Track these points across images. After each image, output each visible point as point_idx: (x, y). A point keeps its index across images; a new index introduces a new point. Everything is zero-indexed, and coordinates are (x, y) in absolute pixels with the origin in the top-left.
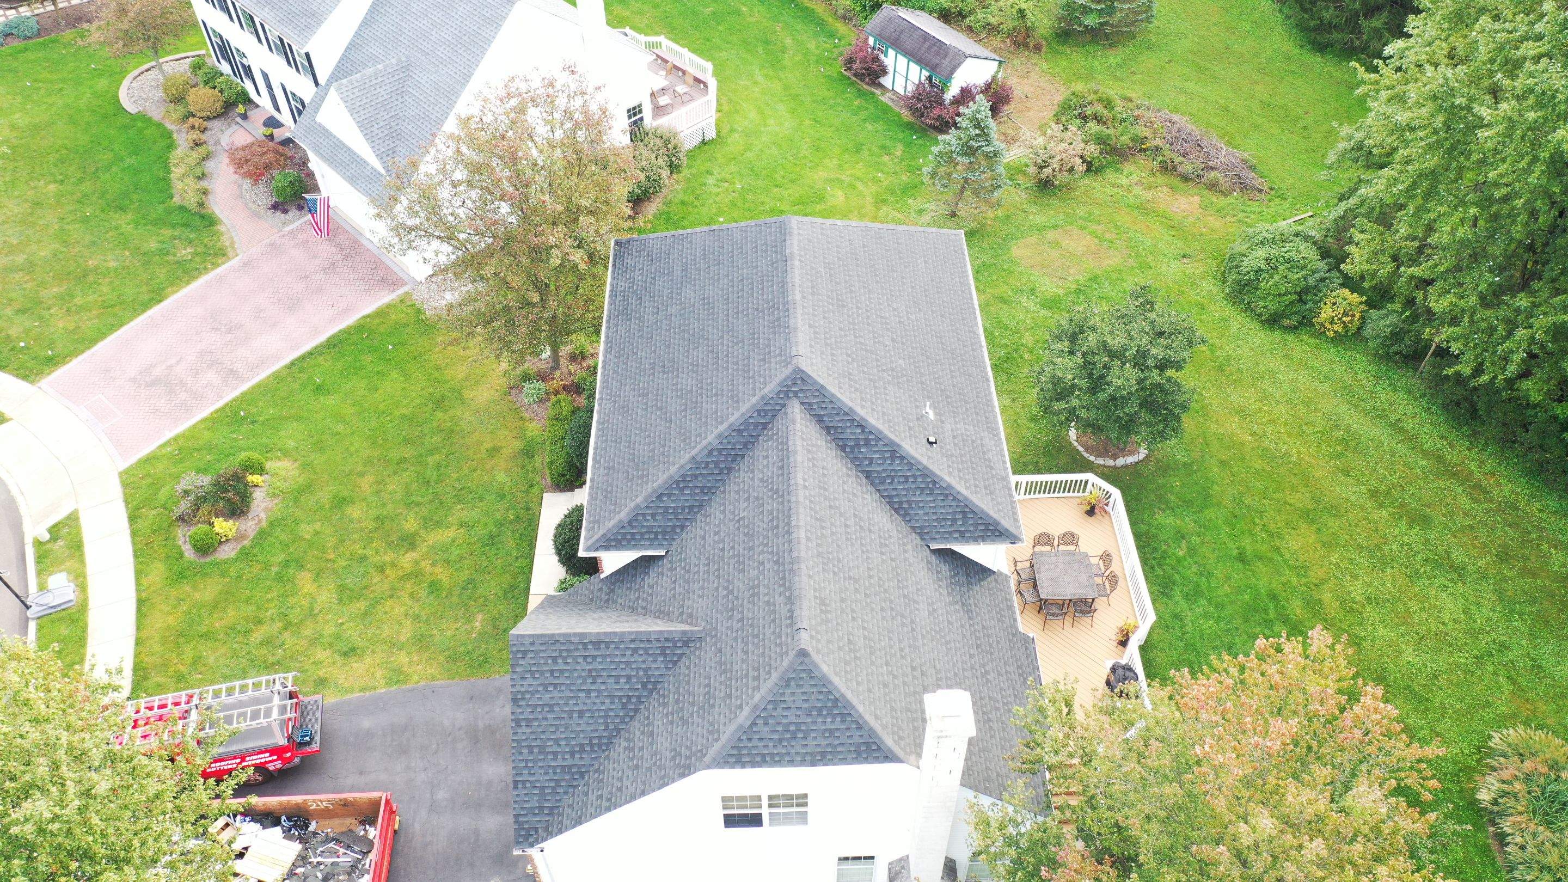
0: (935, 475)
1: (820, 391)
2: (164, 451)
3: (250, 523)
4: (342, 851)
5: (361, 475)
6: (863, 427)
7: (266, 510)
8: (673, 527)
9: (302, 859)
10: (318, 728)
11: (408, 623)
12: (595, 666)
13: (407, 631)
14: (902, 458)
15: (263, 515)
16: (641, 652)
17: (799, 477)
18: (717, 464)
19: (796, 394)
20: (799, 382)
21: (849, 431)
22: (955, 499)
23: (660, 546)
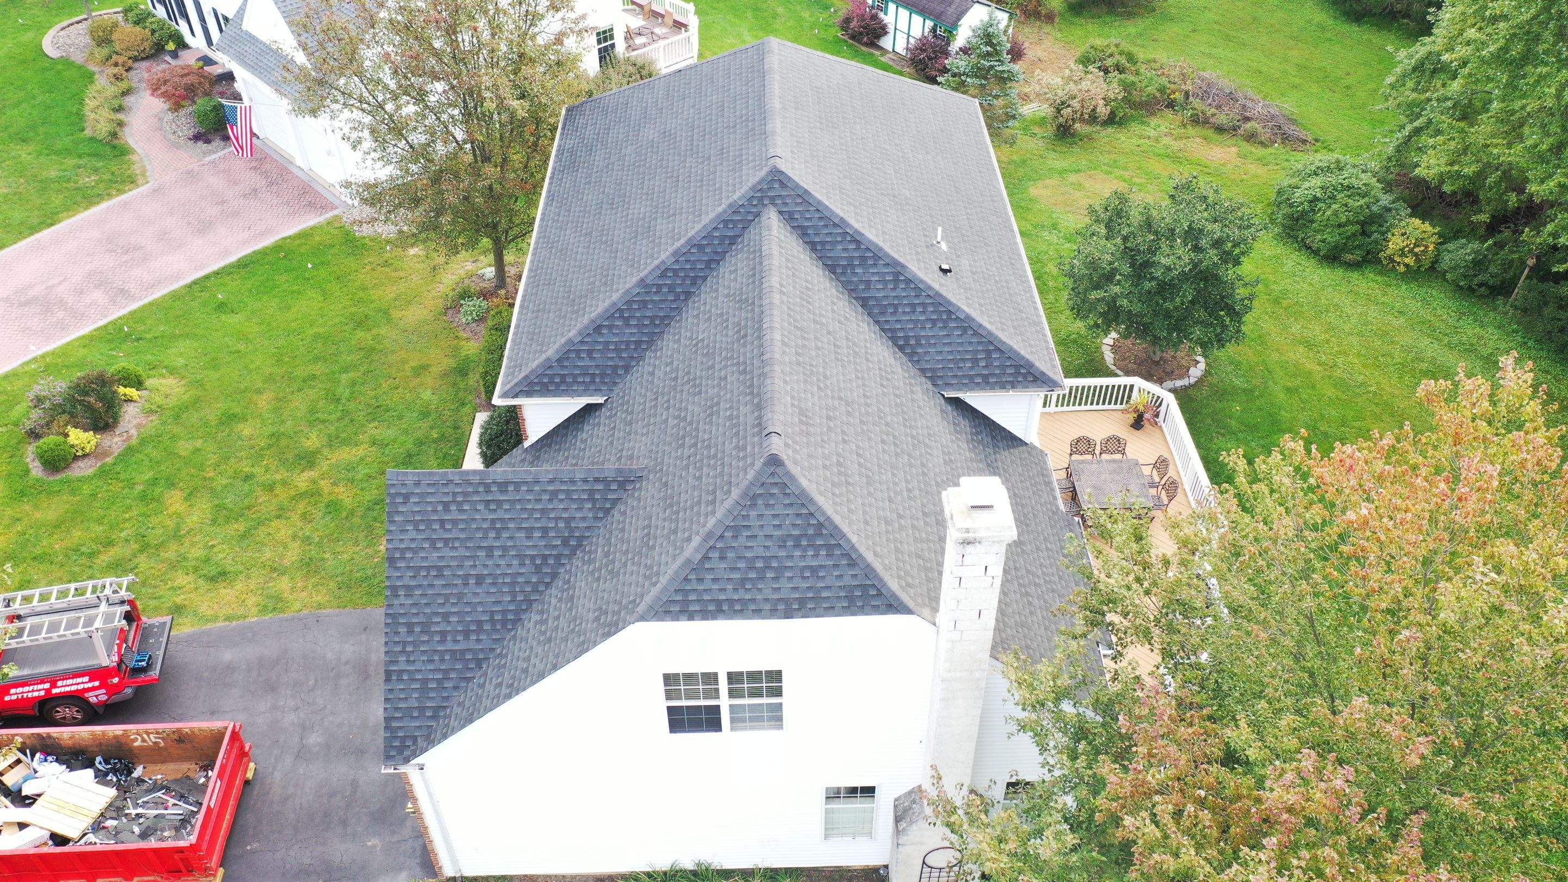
0: (950, 303)
1: (804, 197)
2: (26, 368)
3: (116, 439)
4: (172, 801)
5: (259, 392)
6: (858, 242)
7: (138, 427)
8: (615, 368)
9: (115, 809)
10: (161, 653)
11: (295, 546)
12: (500, 514)
13: (293, 553)
14: (908, 281)
15: (133, 432)
16: (562, 496)
17: (774, 281)
18: (672, 288)
19: (773, 200)
20: (776, 186)
21: (839, 247)
22: (976, 333)
23: (598, 391)
